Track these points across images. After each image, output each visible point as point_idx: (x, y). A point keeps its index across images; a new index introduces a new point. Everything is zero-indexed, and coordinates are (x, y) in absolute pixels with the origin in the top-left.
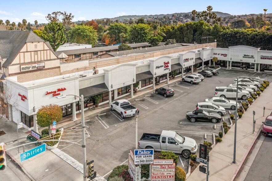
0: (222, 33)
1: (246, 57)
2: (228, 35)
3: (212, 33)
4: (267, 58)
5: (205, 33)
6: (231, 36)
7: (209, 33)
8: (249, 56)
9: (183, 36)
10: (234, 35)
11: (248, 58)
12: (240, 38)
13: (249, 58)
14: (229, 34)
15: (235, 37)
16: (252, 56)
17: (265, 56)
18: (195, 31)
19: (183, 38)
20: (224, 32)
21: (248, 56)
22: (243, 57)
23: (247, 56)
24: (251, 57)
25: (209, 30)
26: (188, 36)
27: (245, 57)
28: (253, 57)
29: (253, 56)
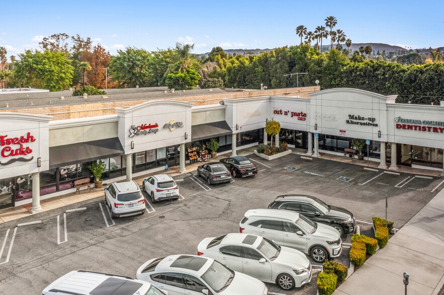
0: (345, 68)
1: (355, 121)
2: (358, 73)
3: (325, 69)
4: (416, 127)
5: (311, 69)
6: (365, 73)
7: (319, 69)
8: (363, 119)
9: (269, 76)
10: (370, 71)
11: (361, 124)
12: (385, 79)
13: (364, 124)
14: (361, 70)
15: (374, 76)
16: (370, 119)
17: (408, 121)
18: (292, 65)
19: (270, 81)
20: (350, 66)
21: (360, 118)
22: (348, 122)
23: (356, 118)
24: (367, 121)
25: (319, 63)
26: (278, 75)
27: (352, 123)
28: (375, 123)
29: (373, 120)
